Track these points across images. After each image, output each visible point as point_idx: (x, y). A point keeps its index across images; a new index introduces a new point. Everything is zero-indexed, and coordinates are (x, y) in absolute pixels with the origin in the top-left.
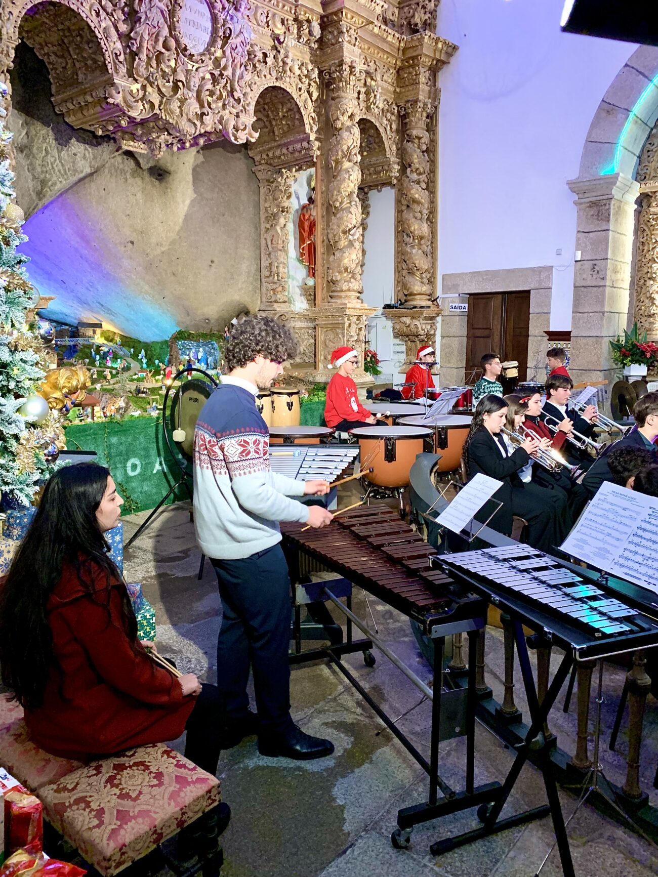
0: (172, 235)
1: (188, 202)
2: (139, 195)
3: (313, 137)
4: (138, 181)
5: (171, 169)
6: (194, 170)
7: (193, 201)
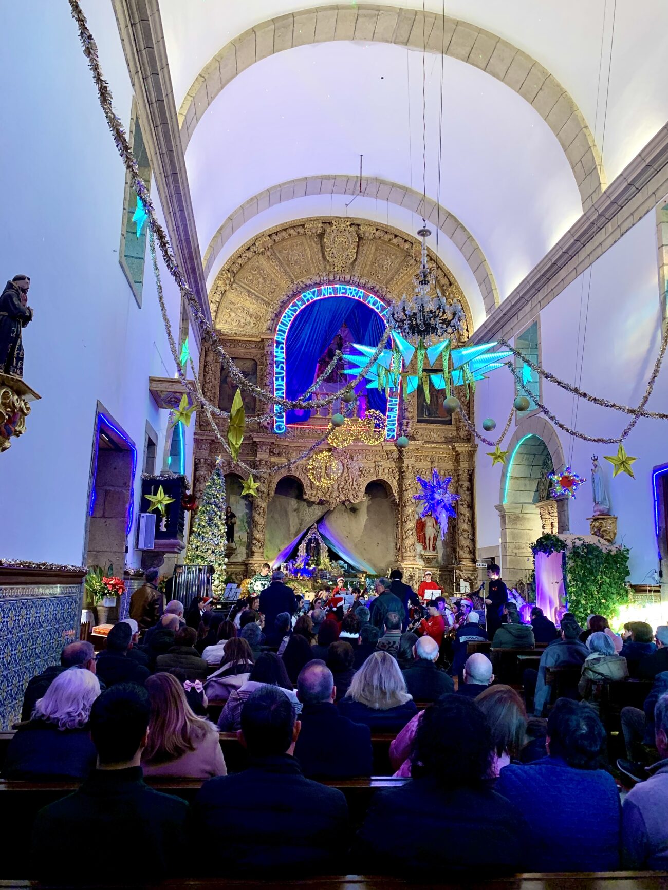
0: (361, 534)
1: (365, 520)
2: (347, 519)
3: (396, 494)
4: (346, 513)
5: (357, 508)
6: (368, 507)
7: (367, 520)
